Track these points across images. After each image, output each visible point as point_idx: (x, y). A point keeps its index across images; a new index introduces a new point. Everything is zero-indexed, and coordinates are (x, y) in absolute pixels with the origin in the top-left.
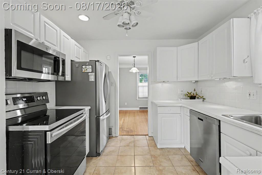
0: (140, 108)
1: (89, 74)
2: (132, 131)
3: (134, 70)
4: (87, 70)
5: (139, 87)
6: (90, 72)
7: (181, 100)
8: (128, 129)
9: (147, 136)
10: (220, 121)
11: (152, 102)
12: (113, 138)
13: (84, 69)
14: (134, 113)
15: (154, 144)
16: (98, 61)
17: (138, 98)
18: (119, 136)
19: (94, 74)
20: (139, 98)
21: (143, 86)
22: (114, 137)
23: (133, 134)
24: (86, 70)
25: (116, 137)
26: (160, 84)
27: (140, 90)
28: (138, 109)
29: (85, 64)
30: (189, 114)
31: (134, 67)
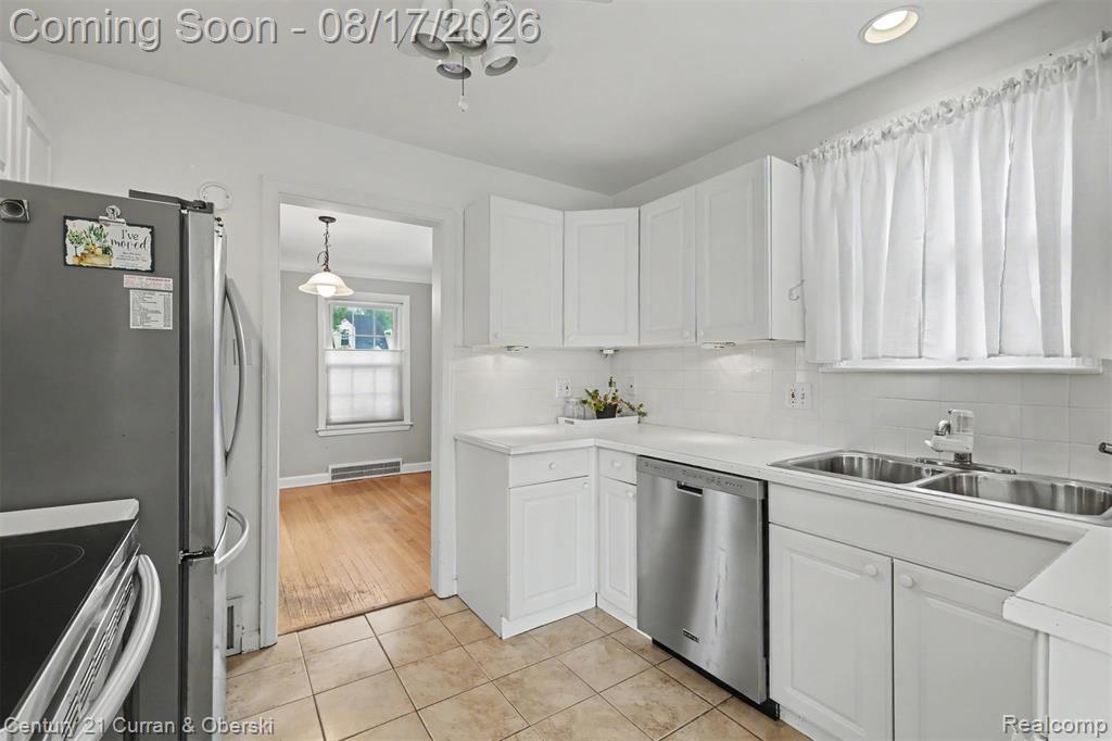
0: (334, 471)
1: (129, 281)
2: (343, 597)
3: (326, 285)
4: (106, 251)
5: (328, 368)
6: (136, 272)
7: (572, 423)
8: (316, 592)
9: (431, 601)
10: (765, 484)
11: (456, 440)
12: (250, 664)
13: (78, 241)
14: (309, 499)
15: (476, 625)
16: (205, 207)
17: (322, 426)
18: (279, 640)
19: (168, 283)
20: (328, 423)
21: (353, 367)
22: (252, 654)
23: (359, 608)
24: (99, 251)
25: (269, 650)
26: (490, 359)
27: (337, 382)
28: (326, 478)
29: (93, 207)
30: (632, 476)
31: (327, 270)
